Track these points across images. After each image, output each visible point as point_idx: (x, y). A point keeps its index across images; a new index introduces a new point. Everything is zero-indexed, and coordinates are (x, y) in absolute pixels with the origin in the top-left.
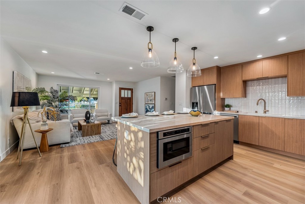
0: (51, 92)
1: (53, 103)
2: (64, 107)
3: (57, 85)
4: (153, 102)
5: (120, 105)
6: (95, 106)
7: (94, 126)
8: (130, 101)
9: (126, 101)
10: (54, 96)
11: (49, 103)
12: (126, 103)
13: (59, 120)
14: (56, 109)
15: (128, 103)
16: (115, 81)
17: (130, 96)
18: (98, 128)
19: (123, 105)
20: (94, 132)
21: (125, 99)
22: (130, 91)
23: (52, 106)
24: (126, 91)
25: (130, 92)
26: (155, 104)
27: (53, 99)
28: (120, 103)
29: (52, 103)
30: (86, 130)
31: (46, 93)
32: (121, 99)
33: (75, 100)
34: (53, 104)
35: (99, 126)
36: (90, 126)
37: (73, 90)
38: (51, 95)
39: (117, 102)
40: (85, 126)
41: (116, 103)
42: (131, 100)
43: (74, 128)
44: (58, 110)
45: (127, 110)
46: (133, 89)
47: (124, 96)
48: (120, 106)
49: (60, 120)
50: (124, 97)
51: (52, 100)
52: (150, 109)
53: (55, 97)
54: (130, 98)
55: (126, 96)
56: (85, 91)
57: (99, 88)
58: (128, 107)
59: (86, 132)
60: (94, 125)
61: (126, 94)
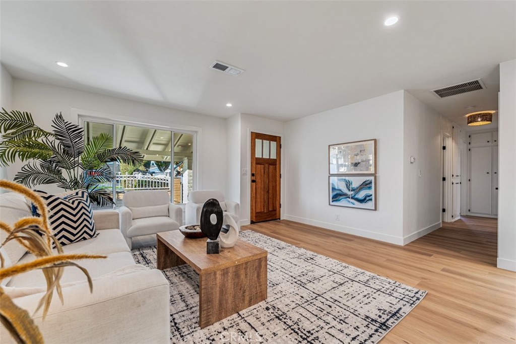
0: (58, 135)
1: (64, 171)
2: (100, 185)
3: (79, 116)
4: (367, 169)
5: (254, 178)
6: (167, 184)
7: (246, 269)
8: (276, 168)
9: (267, 170)
10: (69, 147)
11: (48, 169)
12: (266, 176)
13: (85, 239)
14: (73, 192)
15: (270, 175)
16: (242, 114)
17: (273, 156)
18: (258, 276)
19: (258, 180)
20: (247, 293)
21: (264, 164)
22: (276, 143)
23: (62, 180)
24: (266, 142)
25: (274, 144)
26: (375, 175)
27: (66, 157)
28: (253, 175)
29: (59, 172)
30: (218, 289)
31: (39, 136)
32: (254, 162)
33: (135, 161)
34: (65, 174)
35: (260, 266)
36: (231, 270)
37: (121, 141)
38: (57, 142)
39: (246, 171)
40: (215, 274)
41: (243, 175)
42: (278, 166)
43: (137, 253)
44: (80, 194)
45: (268, 192)
46: (280, 137)
47: (261, 157)
48: (253, 181)
49: (91, 236)
50: (262, 159)
51: (59, 162)
52: (353, 190)
53: (71, 151)
54: (276, 160)
55: (266, 156)
56: (154, 144)
57: (196, 132)
58: (271, 185)
59: (216, 303)
60: (246, 263)
61: (265, 150)
